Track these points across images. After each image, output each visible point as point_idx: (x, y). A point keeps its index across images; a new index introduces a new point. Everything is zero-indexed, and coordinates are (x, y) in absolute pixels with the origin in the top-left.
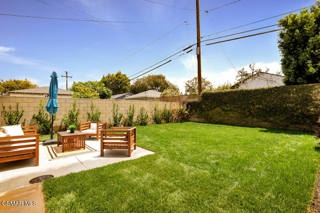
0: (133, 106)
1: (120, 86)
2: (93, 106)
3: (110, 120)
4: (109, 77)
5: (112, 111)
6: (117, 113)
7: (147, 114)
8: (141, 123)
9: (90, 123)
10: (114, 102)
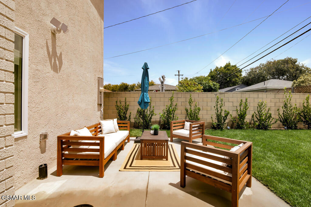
0: (246, 100)
1: (229, 79)
2: (191, 101)
3: (212, 117)
4: (216, 71)
5: (215, 107)
6: (221, 110)
7: (269, 112)
8: (259, 125)
9: (184, 122)
10: (217, 96)
